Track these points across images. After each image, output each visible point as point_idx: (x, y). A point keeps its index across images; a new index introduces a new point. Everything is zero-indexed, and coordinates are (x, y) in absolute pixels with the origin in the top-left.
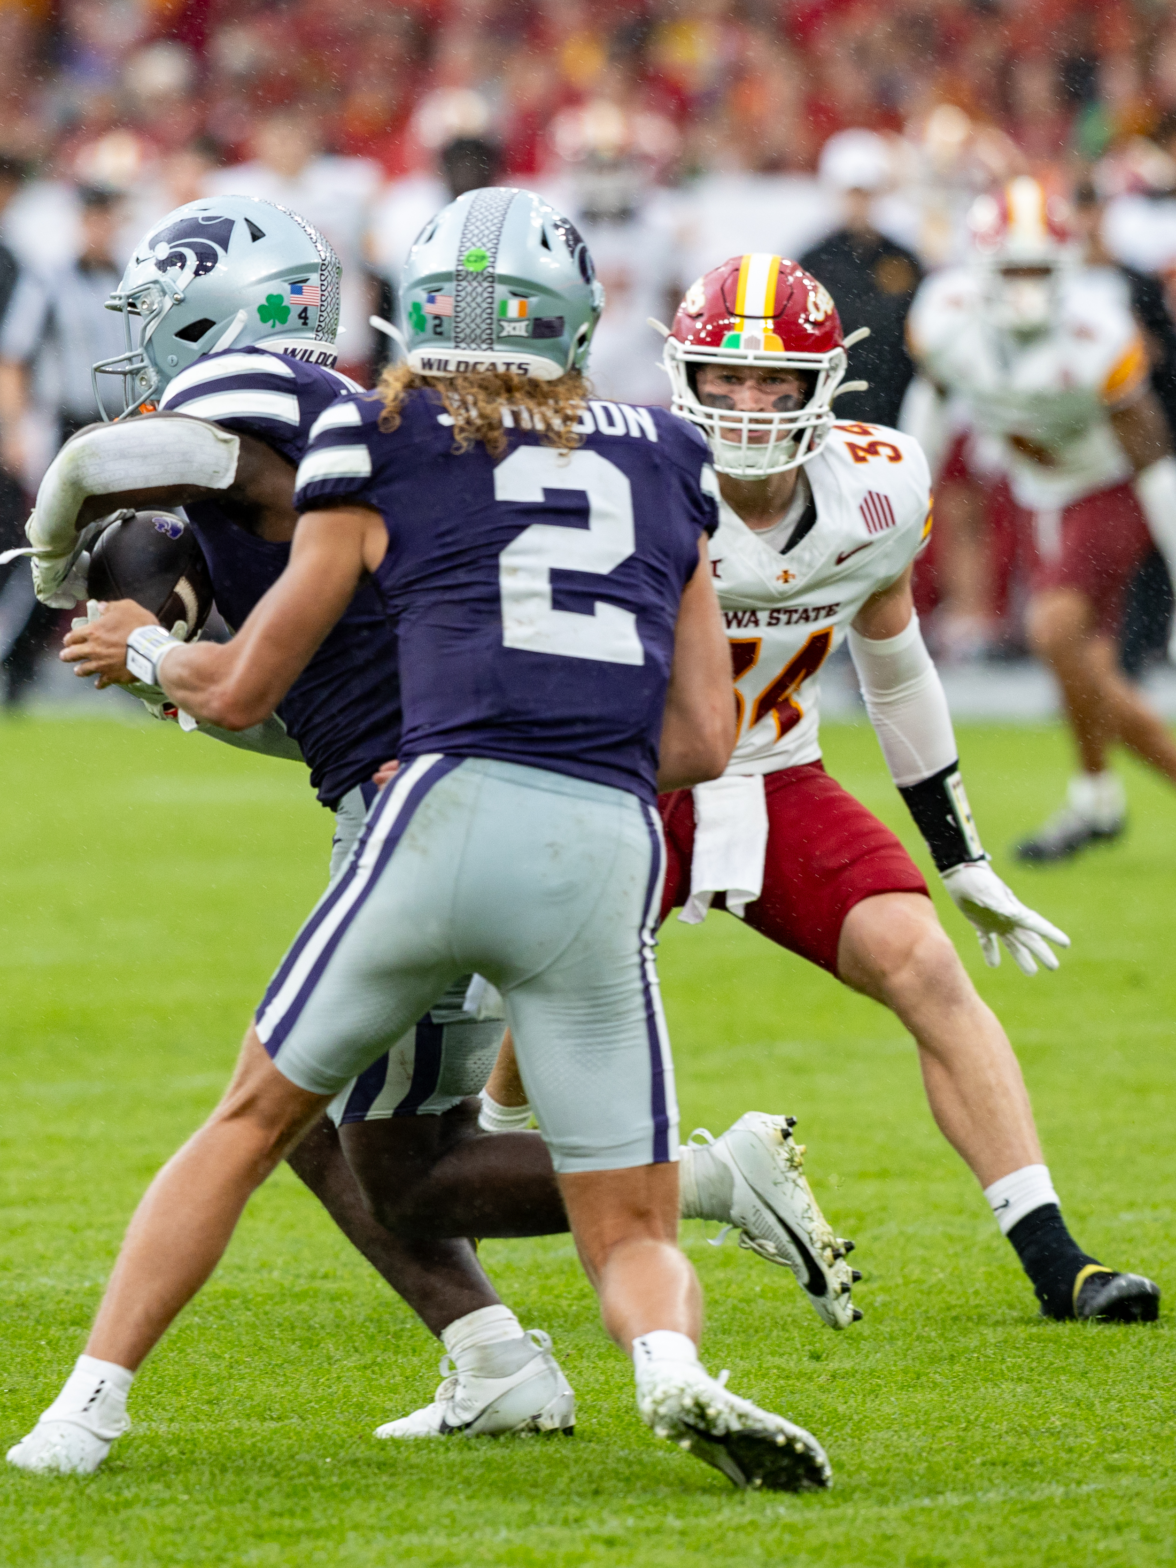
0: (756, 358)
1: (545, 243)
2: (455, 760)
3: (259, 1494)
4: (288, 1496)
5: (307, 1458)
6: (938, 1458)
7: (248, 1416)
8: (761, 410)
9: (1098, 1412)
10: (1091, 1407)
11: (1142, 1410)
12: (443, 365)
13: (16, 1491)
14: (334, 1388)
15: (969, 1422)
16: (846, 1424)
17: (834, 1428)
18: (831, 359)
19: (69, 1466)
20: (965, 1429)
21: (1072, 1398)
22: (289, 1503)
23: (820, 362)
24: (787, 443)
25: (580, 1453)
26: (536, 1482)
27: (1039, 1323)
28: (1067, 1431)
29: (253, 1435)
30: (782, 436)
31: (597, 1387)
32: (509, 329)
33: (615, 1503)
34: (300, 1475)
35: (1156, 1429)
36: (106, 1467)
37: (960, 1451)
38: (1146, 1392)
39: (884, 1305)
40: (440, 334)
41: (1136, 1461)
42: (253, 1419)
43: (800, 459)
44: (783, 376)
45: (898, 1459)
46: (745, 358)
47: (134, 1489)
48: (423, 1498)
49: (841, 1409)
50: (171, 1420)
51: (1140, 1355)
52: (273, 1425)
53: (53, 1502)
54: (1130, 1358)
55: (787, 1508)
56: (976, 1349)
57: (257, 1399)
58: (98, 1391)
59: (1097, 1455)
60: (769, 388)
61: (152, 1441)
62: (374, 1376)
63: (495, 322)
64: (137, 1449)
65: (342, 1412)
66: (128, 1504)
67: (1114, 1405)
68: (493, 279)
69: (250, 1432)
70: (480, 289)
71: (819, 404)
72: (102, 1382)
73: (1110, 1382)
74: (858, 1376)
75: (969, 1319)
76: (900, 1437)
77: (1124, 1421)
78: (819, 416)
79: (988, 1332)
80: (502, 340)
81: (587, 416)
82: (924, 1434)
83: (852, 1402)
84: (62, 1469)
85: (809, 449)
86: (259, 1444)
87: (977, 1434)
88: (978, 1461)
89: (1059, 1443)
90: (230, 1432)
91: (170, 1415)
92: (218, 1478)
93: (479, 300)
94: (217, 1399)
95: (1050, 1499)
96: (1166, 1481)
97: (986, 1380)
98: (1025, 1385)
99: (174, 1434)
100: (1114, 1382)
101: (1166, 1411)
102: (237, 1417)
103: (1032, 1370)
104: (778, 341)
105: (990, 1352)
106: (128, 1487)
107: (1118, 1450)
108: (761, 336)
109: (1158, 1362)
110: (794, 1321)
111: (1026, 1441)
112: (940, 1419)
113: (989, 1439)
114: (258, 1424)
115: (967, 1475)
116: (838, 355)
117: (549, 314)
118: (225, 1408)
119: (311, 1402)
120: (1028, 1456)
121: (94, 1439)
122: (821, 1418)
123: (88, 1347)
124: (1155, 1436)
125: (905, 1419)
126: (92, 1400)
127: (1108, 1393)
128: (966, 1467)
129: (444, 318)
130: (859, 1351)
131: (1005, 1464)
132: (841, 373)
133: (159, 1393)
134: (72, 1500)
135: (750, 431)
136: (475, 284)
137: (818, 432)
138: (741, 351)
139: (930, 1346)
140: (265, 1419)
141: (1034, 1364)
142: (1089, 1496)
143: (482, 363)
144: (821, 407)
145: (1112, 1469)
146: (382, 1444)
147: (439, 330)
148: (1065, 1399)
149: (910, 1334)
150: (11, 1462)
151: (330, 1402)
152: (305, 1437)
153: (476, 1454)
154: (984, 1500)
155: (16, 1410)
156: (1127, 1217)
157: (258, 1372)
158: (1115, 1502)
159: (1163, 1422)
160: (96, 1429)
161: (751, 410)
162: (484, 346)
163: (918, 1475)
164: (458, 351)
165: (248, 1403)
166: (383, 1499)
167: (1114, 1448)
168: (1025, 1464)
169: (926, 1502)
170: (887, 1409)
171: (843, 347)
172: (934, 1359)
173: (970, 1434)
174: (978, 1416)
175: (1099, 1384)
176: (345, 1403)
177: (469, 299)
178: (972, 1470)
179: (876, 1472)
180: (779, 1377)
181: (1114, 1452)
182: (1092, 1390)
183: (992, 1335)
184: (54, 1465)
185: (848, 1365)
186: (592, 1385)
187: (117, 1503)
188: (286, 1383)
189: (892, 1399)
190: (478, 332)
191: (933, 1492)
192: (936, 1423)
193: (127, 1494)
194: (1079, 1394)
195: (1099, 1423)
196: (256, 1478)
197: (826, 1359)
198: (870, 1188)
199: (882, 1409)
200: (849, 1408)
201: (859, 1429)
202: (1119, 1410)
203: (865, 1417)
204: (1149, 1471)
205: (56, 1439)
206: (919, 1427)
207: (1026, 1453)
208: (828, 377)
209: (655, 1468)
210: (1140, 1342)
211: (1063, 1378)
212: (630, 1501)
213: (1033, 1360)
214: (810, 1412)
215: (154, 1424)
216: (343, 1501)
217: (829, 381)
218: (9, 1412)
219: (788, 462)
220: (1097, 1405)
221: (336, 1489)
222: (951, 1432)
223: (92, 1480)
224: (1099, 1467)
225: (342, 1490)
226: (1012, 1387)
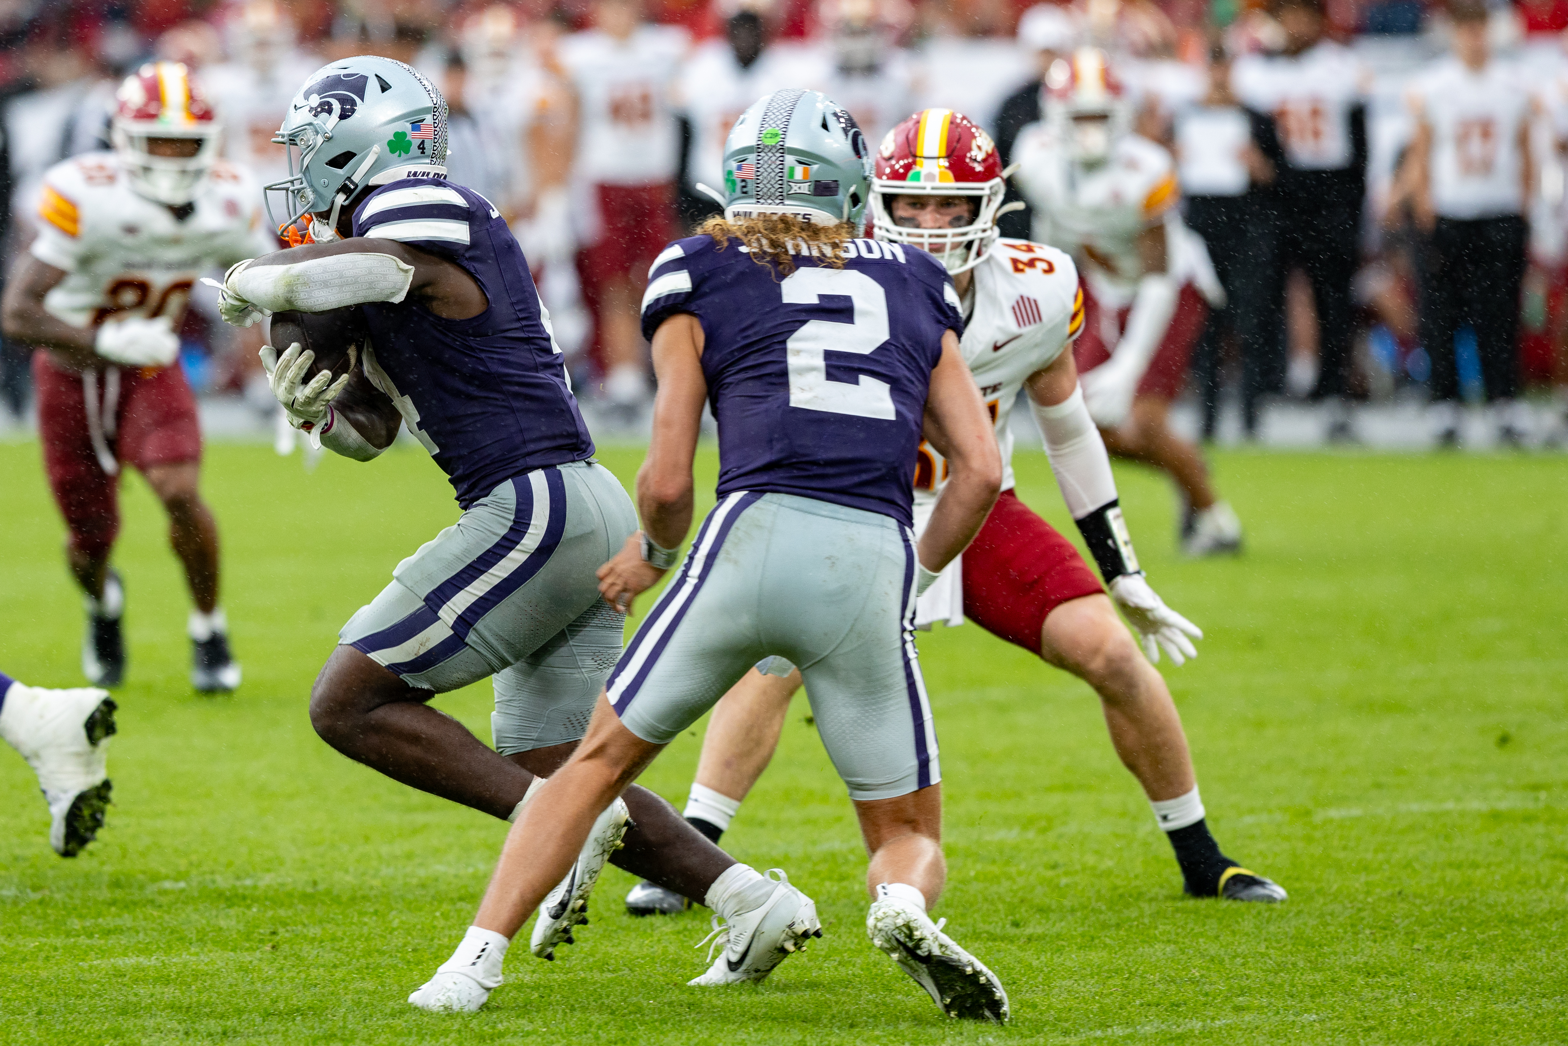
0: (933, 188)
1: (825, 126)
2: (758, 495)
3: (599, 1027)
4: (621, 1029)
5: (635, 1000)
6: (1107, 1001)
7: (591, 969)
8: (940, 228)
9: (1227, 966)
10: (1221, 962)
11: (1260, 965)
12: (748, 215)
13: (417, 1024)
14: (656, 948)
15: (1131, 973)
16: (1039, 975)
17: (1029, 978)
18: (991, 188)
19: (460, 1005)
20: (1127, 979)
21: (1207, 955)
22: (622, 1034)
23: (982, 189)
24: (961, 251)
25: (839, 996)
26: (806, 1018)
27: (1182, 899)
28: (1203, 980)
29: (594, 984)
30: (955, 246)
31: (853, 947)
32: (795, 188)
33: (866, 1034)
34: (630, 1013)
35: (1271, 978)
36: (485, 1007)
37: (1124, 995)
38: (1263, 950)
39: (1067, 886)
40: (745, 193)
41: (1256, 1003)
42: (595, 971)
43: (971, 263)
44: (957, 202)
45: (1077, 1001)
46: (924, 188)
47: (505, 1024)
48: (722, 1031)
49: (1035, 963)
50: (534, 972)
51: (1258, 923)
52: (610, 975)
53: (445, 1033)
54: (1252, 925)
55: (994, 1038)
56: (1136, 919)
57: (598, 956)
58: (483, 950)
59: (1227, 998)
60: (943, 211)
61: (520, 987)
62: (685, 939)
63: (785, 183)
64: (508, 994)
65: (661, 966)
66: (501, 1035)
67: (1239, 960)
68: (783, 150)
69: (593, 981)
70: (774, 158)
71: (984, 220)
72: (487, 944)
73: (1236, 943)
74: (1048, 939)
75: (1131, 896)
76: (1079, 985)
77: (1247, 972)
78: (984, 231)
79: (1145, 906)
80: (790, 196)
81: (852, 247)
82: (1097, 982)
83: (1043, 958)
84: (454, 1007)
85: (979, 254)
86: (599, 990)
87: (1136, 983)
88: (1138, 1002)
89: (1198, 989)
90: (578, 981)
91: (532, 968)
92: (569, 1015)
93: (773, 166)
94: (568, 956)
95: (1192, 1031)
96: (1278, 1018)
97: (1143, 941)
98: (1173, 946)
99: (535, 982)
100: (1239, 943)
101: (1279, 965)
102: (583, 969)
103: (1177, 934)
104: (950, 174)
105: (1146, 921)
106: (501, 1022)
107: (1243, 994)
108: (936, 171)
109: (1272, 928)
110: (999, 898)
111: (1173, 988)
112: (1109, 971)
113: (1146, 986)
114: (599, 974)
115: (1130, 1013)
116: (997, 184)
117: (826, 178)
118: (574, 962)
119: (638, 958)
120: (1174, 999)
121: (479, 987)
122: (1020, 971)
123: (477, 920)
124: (1270, 984)
125: (1083, 971)
126: (479, 957)
127: (1235, 952)
128: (1128, 1007)
129: (748, 180)
130: (1048, 919)
131: (1158, 1005)
132: (1000, 197)
133: (525, 952)
134: (459, 1031)
135: (930, 244)
136: (770, 154)
137: (984, 242)
138: (922, 183)
139: (1102, 917)
140: (603, 971)
141: (1180, 930)
142: (1220, 1029)
143: (775, 214)
144: (985, 223)
145: (1238, 1009)
146: (692, 990)
147: (745, 190)
148: (1203, 956)
149: (1086, 908)
150: (412, 1004)
151: (653, 958)
152: (634, 984)
153: (762, 997)
154: (1142, 1031)
155: (417, 964)
156: (1248, 819)
157: (598, 936)
158: (1240, 1033)
159: (1276, 974)
160: (480, 980)
161: (932, 228)
162: (778, 201)
163: (1092, 1013)
164: (759, 205)
165: (591, 960)
166: (692, 1031)
167: (1239, 993)
168: (1173, 1004)
169: (1099, 1033)
170: (1069, 963)
171: (1002, 178)
172: (1105, 926)
173: (1131, 982)
174: (1137, 969)
175: (1228, 944)
176: (663, 959)
177: (766, 166)
178: (1133, 1009)
179: (1060, 1011)
180: (988, 939)
181: (1239, 996)
182: (1223, 949)
183: (1147, 908)
184: (448, 1004)
185: (1040, 930)
186: (848, 946)
187: (494, 1034)
188: (619, 944)
189: (1073, 956)
190: (773, 190)
191: (1104, 1026)
192: (1106, 975)
193: (500, 1027)
194: (1212, 952)
195: (1228, 974)
196: (597, 1015)
197: (1024, 926)
198: (1055, 799)
199: (1066, 964)
200: (1041, 962)
201: (1048, 978)
202: (1243, 964)
203: (1053, 969)
204: (1266, 1010)
205: (450, 985)
206: (1093, 977)
207: (1173, 997)
208: (989, 200)
209: (895, 1007)
210: (1259, 913)
211: (1201, 940)
212: (877, 1033)
213: (1179, 927)
214: (1011, 966)
215: (520, 975)
216: (662, 1033)
217: (991, 204)
218: (412, 966)
219: (961, 266)
220: (1227, 961)
221: (657, 1024)
222: (1117, 981)
223: (474, 1017)
224: (1228, 1007)
225: (661, 1024)
226: (1163, 947)
